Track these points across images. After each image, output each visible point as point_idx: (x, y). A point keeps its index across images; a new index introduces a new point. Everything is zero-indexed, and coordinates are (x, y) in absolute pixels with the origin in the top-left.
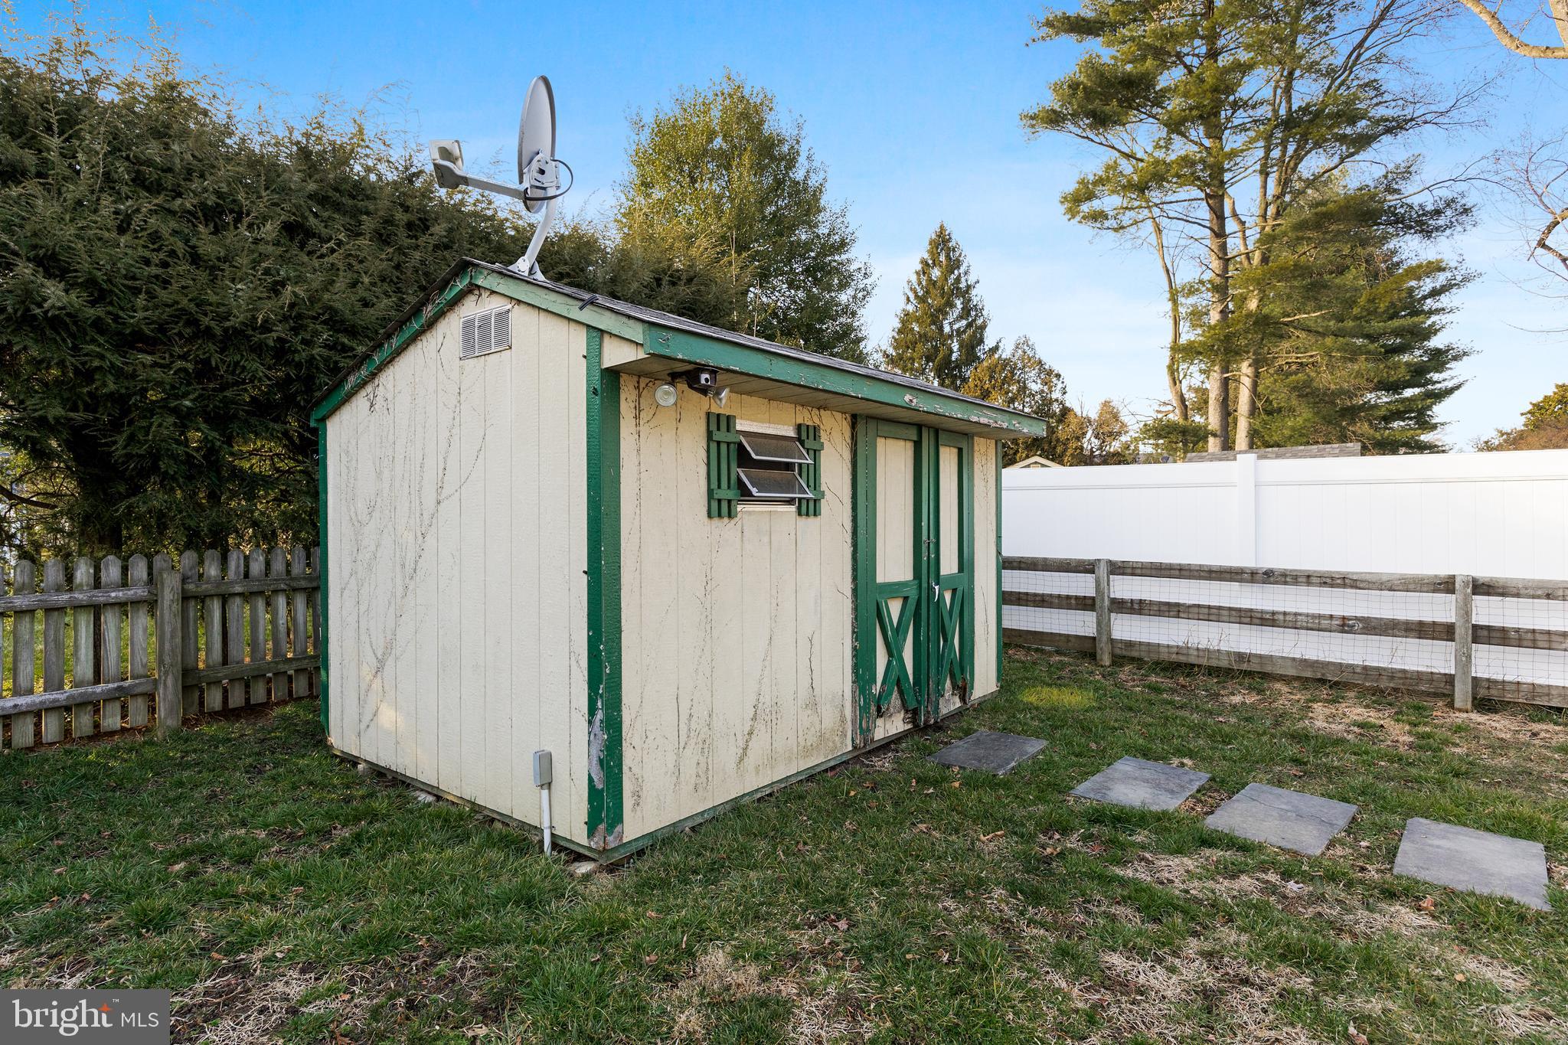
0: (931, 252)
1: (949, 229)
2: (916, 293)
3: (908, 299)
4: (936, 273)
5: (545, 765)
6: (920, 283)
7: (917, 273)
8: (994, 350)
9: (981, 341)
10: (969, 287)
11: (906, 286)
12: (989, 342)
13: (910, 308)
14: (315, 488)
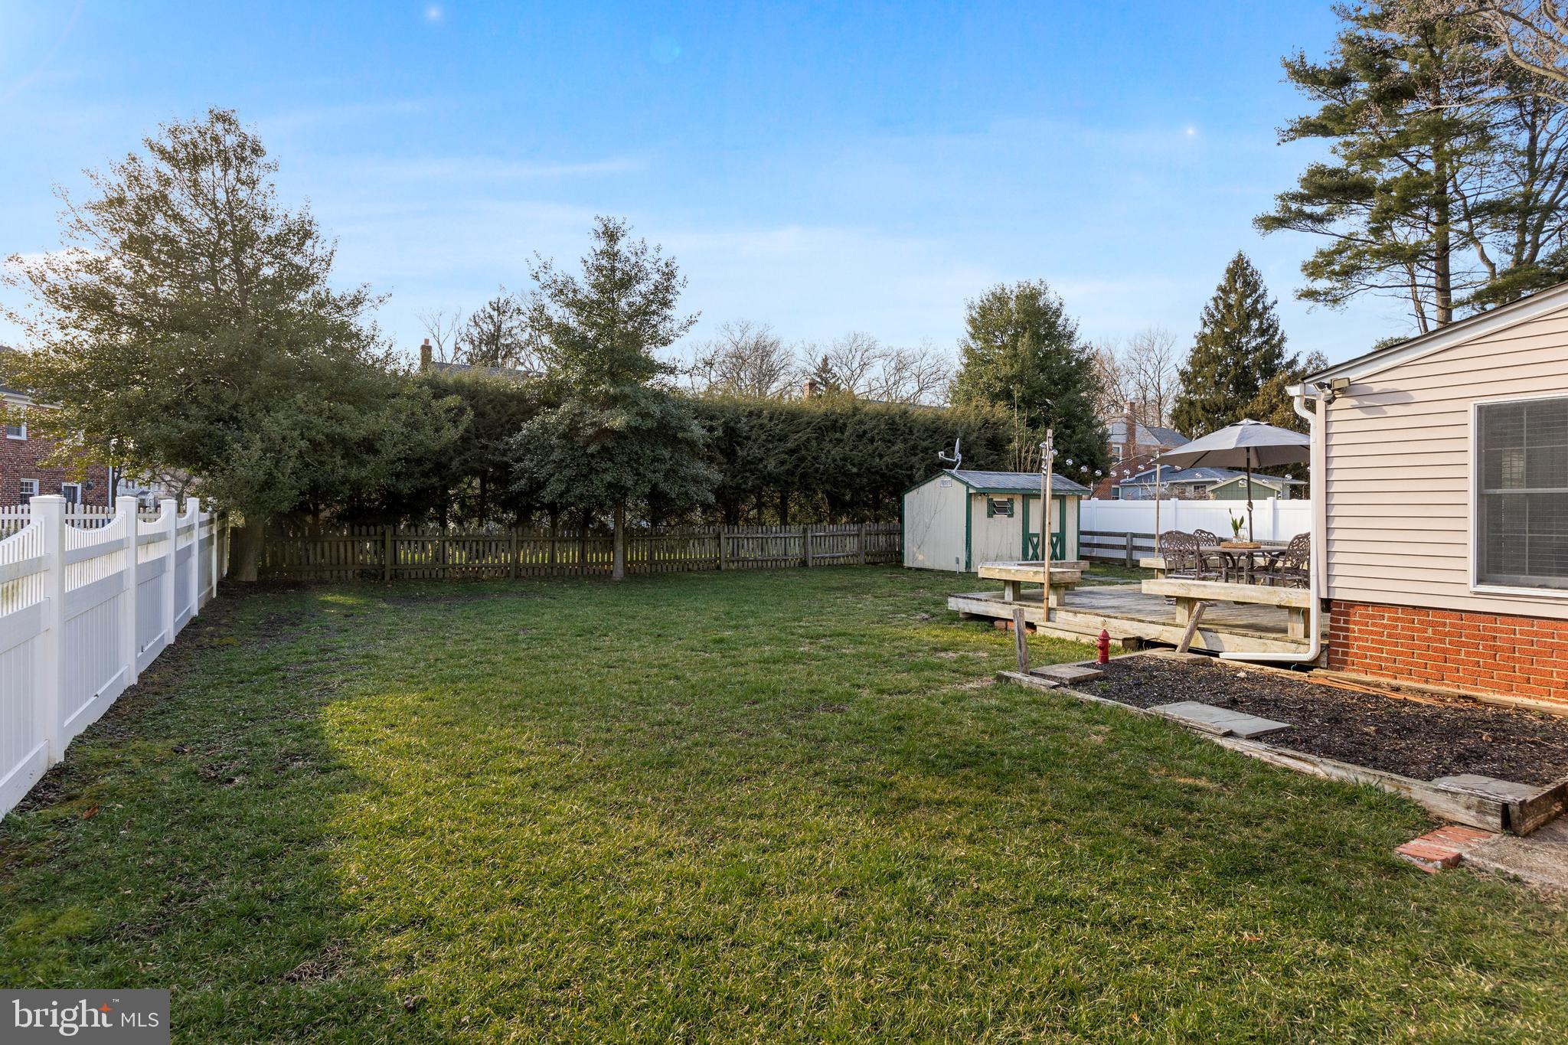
0: (1228, 280)
1: (1247, 256)
2: (1213, 316)
3: (1205, 324)
4: (1233, 298)
5: (958, 559)
6: (1217, 308)
7: (1215, 299)
8: (1293, 362)
9: (1280, 355)
10: (1265, 308)
11: (1203, 311)
12: (1288, 357)
13: (1207, 331)
14: (901, 509)
